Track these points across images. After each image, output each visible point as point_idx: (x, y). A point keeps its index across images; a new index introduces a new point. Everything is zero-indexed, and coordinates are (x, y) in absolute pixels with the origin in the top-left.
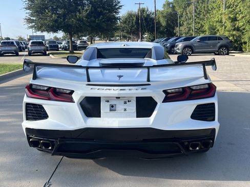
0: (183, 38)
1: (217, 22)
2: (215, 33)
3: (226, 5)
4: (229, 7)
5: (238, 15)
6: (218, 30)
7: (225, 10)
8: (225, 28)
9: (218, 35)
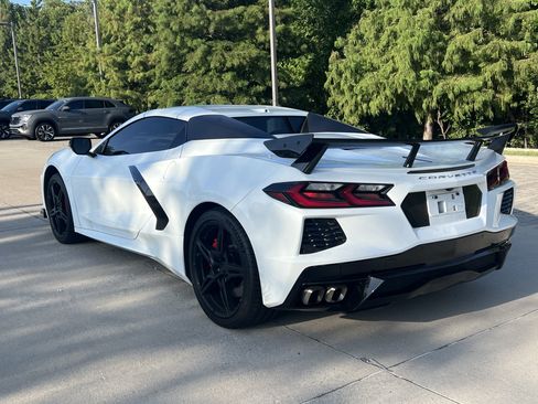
0: (18, 103)
1: (87, 69)
2: (87, 93)
3: (100, 35)
4: (107, 41)
5: (129, 58)
6: (92, 87)
7: (100, 46)
8: (107, 83)
9: (93, 96)
